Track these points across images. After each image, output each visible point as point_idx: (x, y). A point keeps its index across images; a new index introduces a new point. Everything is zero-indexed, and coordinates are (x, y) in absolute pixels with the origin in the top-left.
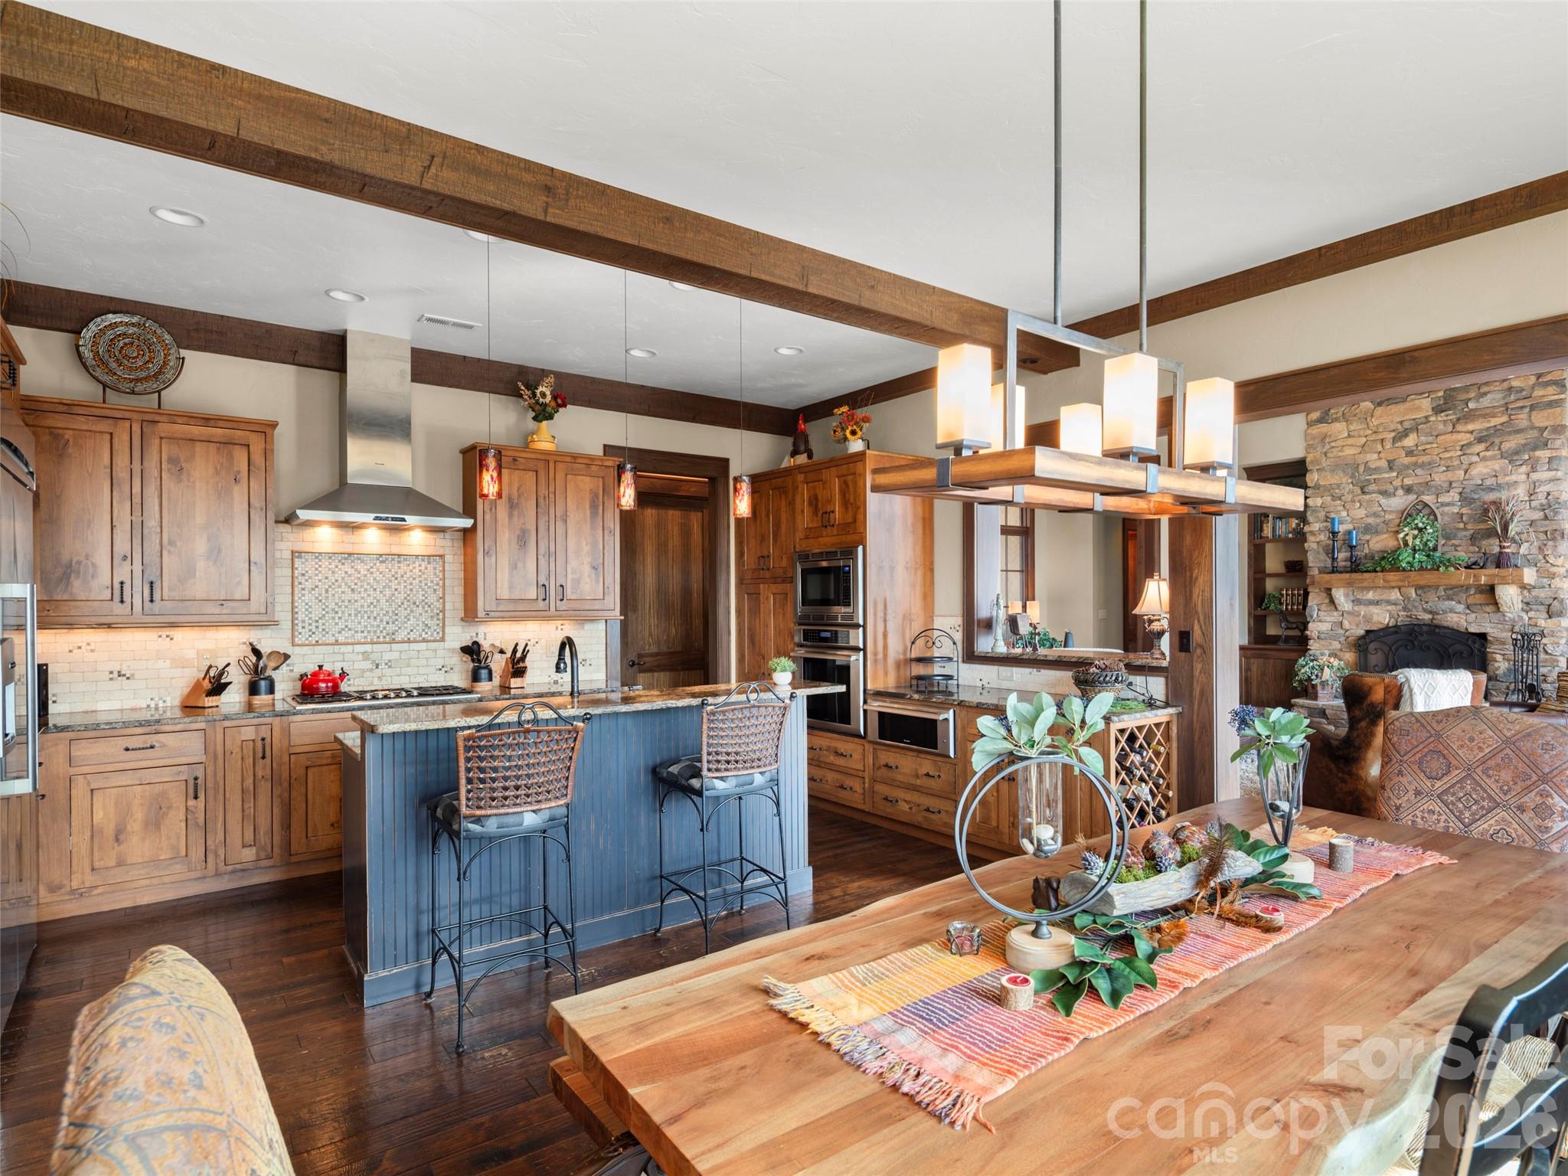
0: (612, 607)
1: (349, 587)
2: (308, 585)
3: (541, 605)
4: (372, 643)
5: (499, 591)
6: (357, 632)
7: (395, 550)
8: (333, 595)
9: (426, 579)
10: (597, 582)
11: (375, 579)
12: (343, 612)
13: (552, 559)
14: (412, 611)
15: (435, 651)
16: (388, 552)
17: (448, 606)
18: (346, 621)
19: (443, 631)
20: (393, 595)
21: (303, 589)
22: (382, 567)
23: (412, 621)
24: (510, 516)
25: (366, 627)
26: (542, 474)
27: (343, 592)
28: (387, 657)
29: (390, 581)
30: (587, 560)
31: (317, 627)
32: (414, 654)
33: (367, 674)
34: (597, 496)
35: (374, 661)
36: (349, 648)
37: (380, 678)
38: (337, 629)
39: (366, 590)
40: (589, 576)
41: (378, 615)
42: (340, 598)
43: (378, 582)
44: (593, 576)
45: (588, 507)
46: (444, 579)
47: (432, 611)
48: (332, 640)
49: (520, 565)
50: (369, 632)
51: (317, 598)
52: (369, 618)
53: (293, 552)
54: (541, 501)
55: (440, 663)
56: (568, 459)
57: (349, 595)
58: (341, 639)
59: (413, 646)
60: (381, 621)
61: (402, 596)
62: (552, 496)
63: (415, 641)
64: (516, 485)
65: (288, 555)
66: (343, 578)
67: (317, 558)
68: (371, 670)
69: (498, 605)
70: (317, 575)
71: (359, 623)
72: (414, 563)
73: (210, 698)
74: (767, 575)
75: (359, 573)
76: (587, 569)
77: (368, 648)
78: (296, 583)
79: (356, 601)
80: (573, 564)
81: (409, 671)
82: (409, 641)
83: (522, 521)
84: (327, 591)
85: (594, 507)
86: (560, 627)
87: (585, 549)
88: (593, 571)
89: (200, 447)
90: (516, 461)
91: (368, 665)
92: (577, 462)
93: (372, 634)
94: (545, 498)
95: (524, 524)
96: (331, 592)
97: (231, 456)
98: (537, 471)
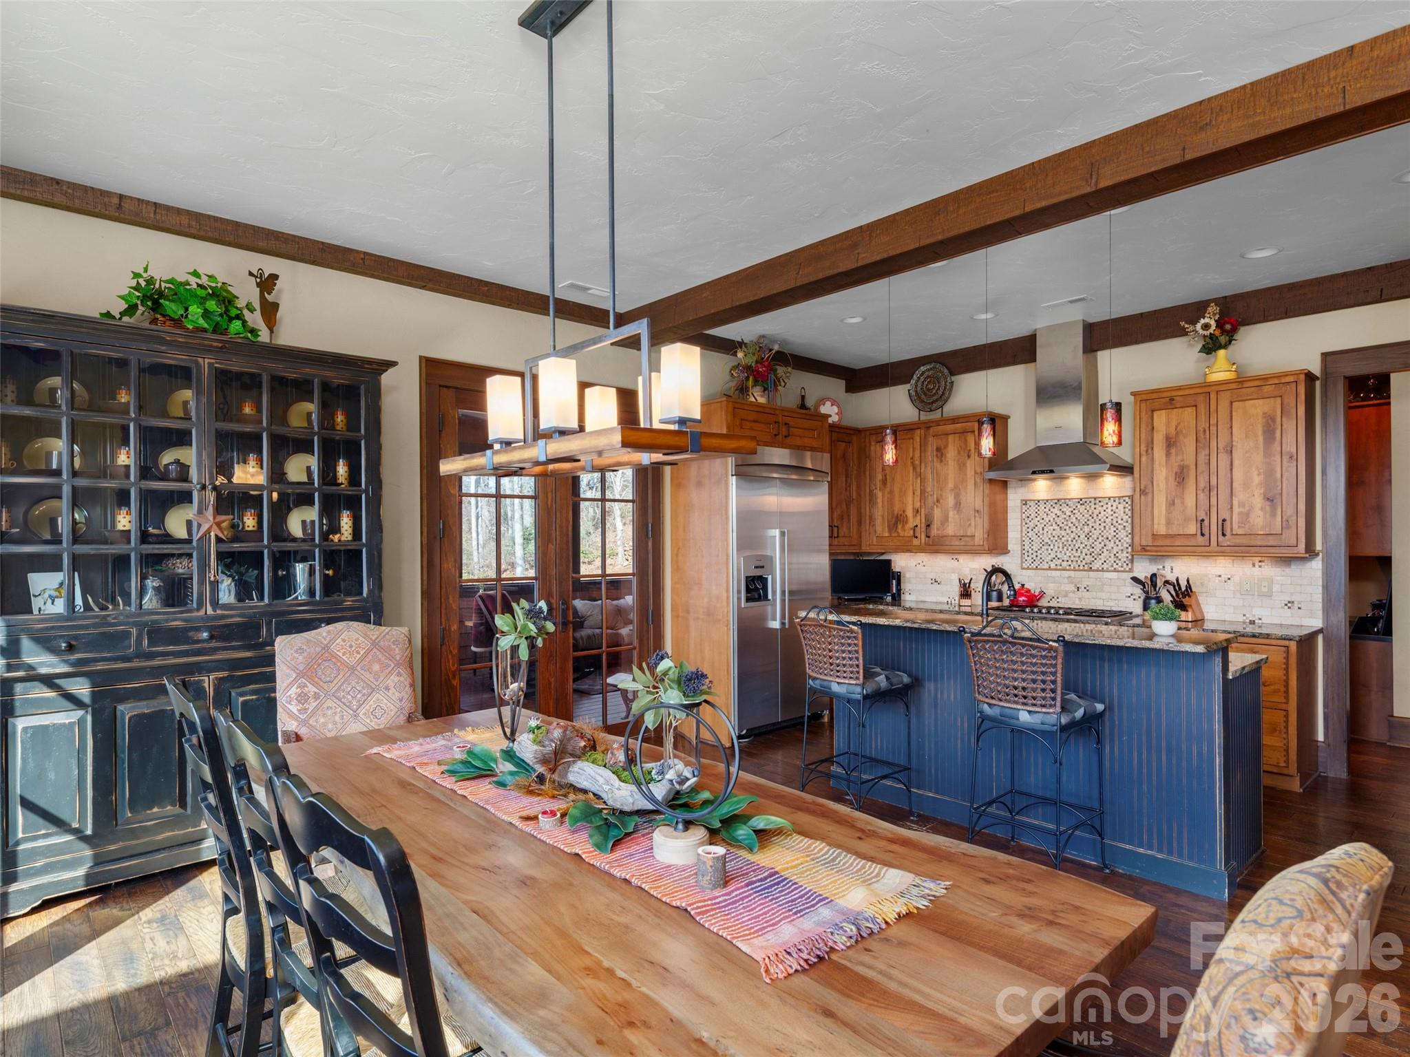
0: (1295, 543)
1: (1058, 525)
2: (1031, 525)
3: (1200, 540)
4: (1075, 570)
5: (1156, 527)
6: (1063, 561)
7: (1092, 494)
9: (1117, 517)
10: (1273, 515)
11: (1076, 518)
12: (1054, 545)
13: (1214, 493)
14: (1105, 545)
15: (1124, 580)
16: (1086, 496)
18: (1056, 552)
19: (1133, 563)
20: (1091, 531)
21: (1027, 528)
22: (1082, 509)
23: (1105, 553)
24: (1168, 454)
25: (1070, 557)
26: (1202, 407)
27: (1054, 530)
28: (1085, 582)
29: (1088, 520)
30: (1259, 491)
31: (1036, 556)
32: (1107, 582)
34: (1274, 420)
35: (1076, 585)
36: (1058, 573)
37: (1080, 598)
38: (1050, 558)
39: (1070, 527)
40: (1262, 509)
41: (1079, 548)
42: (1052, 534)
43: (1079, 520)
44: (1268, 508)
45: (1260, 432)
46: (1131, 517)
47: (1121, 545)
48: (1046, 566)
49: (1178, 501)
50: (1072, 561)
51: (1035, 534)
53: (1022, 500)
54: (1201, 435)
55: (1129, 591)
56: (1234, 386)
57: (1058, 532)
58: (1053, 566)
59: (1106, 575)
60: (1082, 552)
61: (1098, 532)
62: (1213, 429)
63: (1108, 571)
64: (1174, 424)
65: (1019, 503)
66: (1054, 519)
67: (1035, 504)
68: (1074, 592)
69: (1154, 540)
70: (1036, 517)
71: (1065, 554)
72: (1107, 504)
73: (963, 600)
75: (1065, 514)
76: (1258, 502)
77: (1072, 573)
78: (1023, 524)
79: (1063, 536)
80: (1240, 496)
81: (1103, 595)
82: (1103, 570)
83: (1179, 458)
84: (1043, 529)
85: (1269, 433)
86: (1257, 564)
87: (1257, 479)
88: (1268, 503)
89: (951, 438)
90: (1173, 400)
91: (1072, 587)
92: (1245, 386)
93: (1075, 563)
94: (1205, 431)
95: (1183, 460)
96: (1046, 530)
97: (966, 441)
98: (1196, 406)
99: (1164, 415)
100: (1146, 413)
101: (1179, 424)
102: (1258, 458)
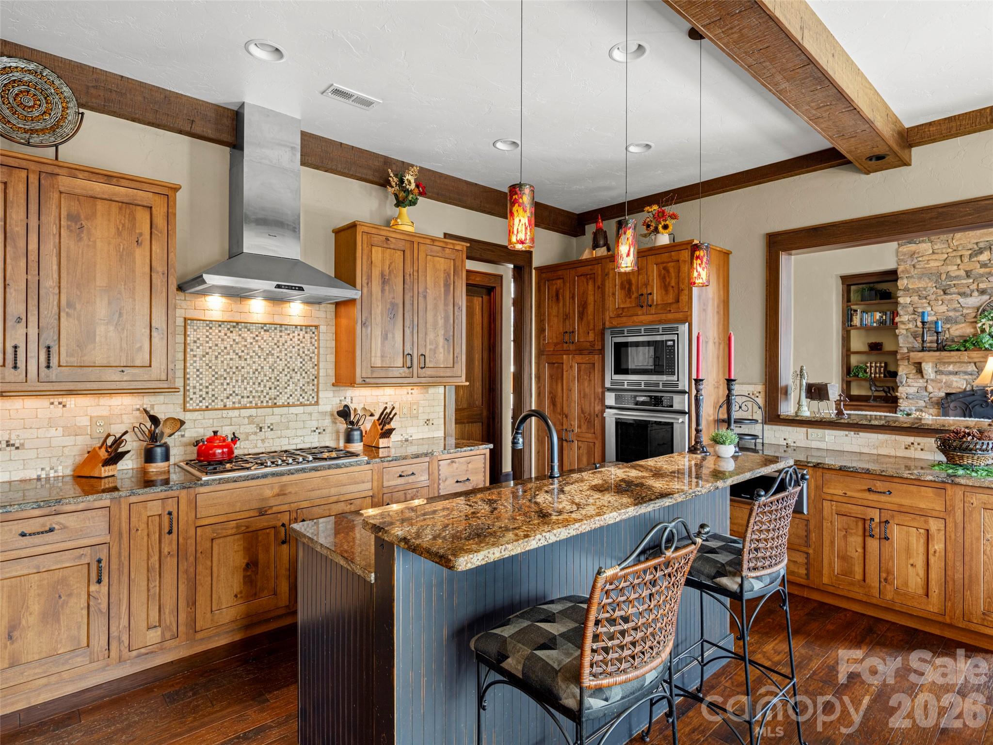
0: (459, 374)
1: (237, 354)
2: (199, 352)
3: (407, 372)
4: (257, 407)
5: (373, 359)
6: (242, 397)
7: (277, 320)
8: (222, 362)
9: (304, 347)
10: (449, 352)
11: (259, 347)
12: (231, 378)
13: (415, 331)
14: (291, 378)
15: (310, 414)
16: (271, 321)
17: (322, 373)
18: (234, 387)
19: (318, 396)
20: (275, 362)
21: (195, 356)
22: (266, 336)
23: (292, 386)
24: (383, 291)
25: (251, 392)
26: (408, 253)
27: (231, 359)
28: (269, 420)
29: (273, 349)
30: (441, 332)
31: (207, 393)
32: (293, 417)
33: (252, 437)
34: (449, 275)
35: (258, 425)
36: (236, 412)
37: (263, 440)
38: (225, 394)
39: (251, 357)
40: (443, 347)
41: (262, 381)
42: (228, 364)
43: (262, 349)
44: (446, 346)
45: (442, 285)
46: (318, 348)
47: (308, 378)
48: (220, 405)
49: (390, 335)
50: (254, 397)
51: (207, 365)
52: (254, 384)
53: (185, 320)
54: (407, 277)
55: (314, 424)
56: (428, 242)
57: (237, 362)
58: (229, 404)
59: (293, 410)
60: (265, 386)
61: (283, 363)
62: (416, 274)
63: (294, 405)
64: (387, 263)
65: (181, 322)
66: (231, 346)
67: (207, 325)
68: (256, 433)
69: (372, 372)
70: (207, 342)
71: (245, 389)
72: (294, 332)
73: (107, 468)
74: (572, 347)
75: (246, 341)
76: (441, 340)
77: (253, 412)
78: (188, 350)
79: (243, 368)
80: (431, 336)
81: (289, 434)
82: (288, 405)
84: (216, 357)
85: (447, 286)
87: (441, 322)
88: (446, 342)
89: (100, 206)
90: (388, 240)
91: (253, 428)
92: (435, 244)
93: (257, 399)
94: (410, 275)
95: (394, 298)
96: (220, 359)
97: (133, 219)
98: (404, 251)
99: (380, 251)
100: (367, 247)
101: (391, 263)
102: (441, 306)
